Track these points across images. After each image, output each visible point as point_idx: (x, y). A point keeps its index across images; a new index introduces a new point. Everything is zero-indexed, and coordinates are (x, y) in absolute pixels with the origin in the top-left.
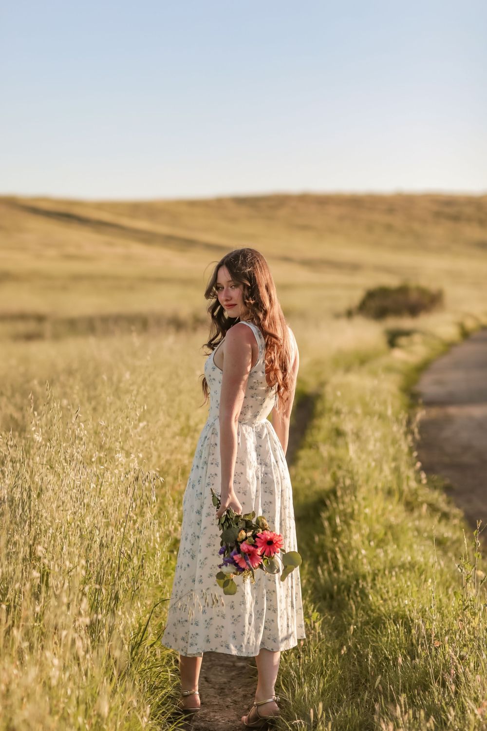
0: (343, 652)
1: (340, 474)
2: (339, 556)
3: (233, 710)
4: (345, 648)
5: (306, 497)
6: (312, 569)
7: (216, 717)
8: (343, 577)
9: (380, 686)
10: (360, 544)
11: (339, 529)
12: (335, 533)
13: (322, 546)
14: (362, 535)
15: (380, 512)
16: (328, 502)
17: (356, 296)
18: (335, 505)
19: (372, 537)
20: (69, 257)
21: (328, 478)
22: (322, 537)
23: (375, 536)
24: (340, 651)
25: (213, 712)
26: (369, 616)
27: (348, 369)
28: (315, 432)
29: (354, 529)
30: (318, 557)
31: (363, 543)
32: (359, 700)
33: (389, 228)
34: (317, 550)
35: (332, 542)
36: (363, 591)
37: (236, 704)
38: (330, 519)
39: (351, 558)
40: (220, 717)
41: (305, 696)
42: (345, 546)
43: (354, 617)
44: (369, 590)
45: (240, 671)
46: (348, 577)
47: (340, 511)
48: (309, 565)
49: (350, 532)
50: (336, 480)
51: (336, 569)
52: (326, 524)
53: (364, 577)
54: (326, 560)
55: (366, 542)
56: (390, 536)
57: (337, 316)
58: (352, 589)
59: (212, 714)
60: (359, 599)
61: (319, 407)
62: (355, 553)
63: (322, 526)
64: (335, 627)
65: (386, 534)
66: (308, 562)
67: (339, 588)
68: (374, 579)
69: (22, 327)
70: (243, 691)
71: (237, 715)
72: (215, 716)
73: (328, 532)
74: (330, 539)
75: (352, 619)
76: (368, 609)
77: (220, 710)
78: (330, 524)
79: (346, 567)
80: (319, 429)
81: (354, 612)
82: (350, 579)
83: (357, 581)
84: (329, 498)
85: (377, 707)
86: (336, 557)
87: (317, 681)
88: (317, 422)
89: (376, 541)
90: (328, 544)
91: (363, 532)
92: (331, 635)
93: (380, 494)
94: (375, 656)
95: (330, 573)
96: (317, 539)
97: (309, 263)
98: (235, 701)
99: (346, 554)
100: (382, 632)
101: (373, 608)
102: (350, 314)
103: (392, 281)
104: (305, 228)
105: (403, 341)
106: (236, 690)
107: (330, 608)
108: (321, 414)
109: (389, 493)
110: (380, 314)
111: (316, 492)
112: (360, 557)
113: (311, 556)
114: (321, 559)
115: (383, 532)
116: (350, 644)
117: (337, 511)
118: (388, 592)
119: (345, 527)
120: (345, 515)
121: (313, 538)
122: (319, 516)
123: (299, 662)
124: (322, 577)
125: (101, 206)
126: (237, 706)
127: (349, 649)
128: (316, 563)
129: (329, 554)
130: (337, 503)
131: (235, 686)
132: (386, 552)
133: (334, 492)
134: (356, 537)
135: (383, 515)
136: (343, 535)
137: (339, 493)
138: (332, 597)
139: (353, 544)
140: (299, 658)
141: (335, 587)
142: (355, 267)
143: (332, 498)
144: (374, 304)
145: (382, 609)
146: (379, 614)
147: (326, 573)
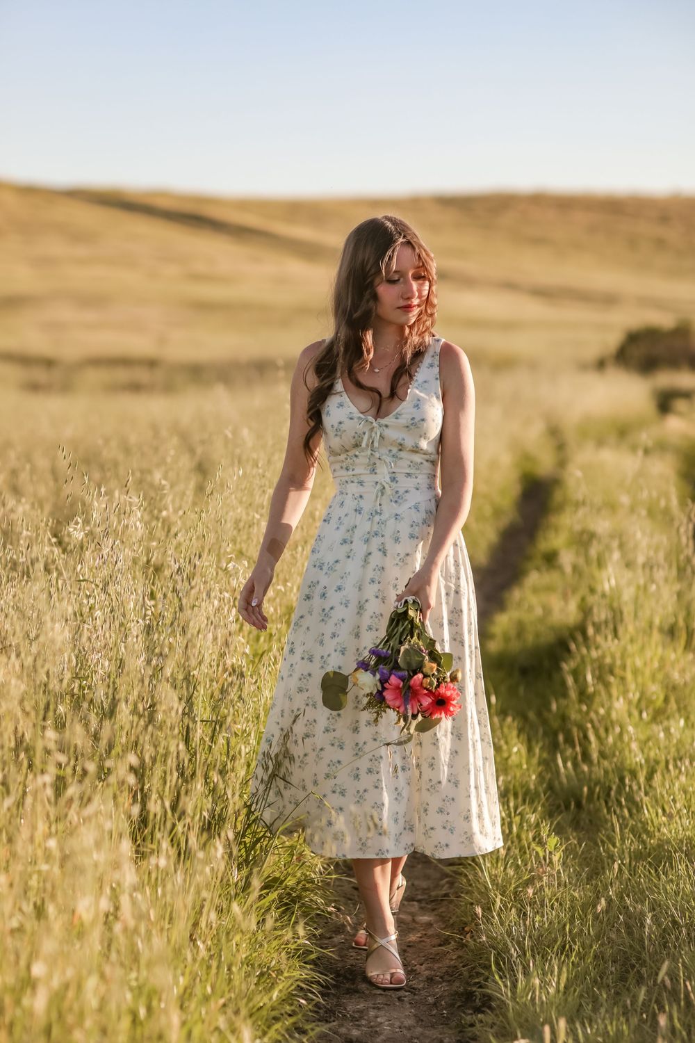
0: (599, 908)
1: (591, 600)
2: (592, 737)
3: (408, 1006)
4: (603, 901)
5: (537, 635)
6: (545, 755)
7: (379, 1020)
8: (599, 773)
9: (666, 978)
10: (626, 715)
11: (591, 690)
12: (584, 696)
13: (564, 718)
14: (630, 702)
15: (656, 664)
16: (573, 647)
17: (613, 340)
18: (584, 651)
19: (643, 704)
20: (197, 278)
21: (573, 606)
22: (563, 702)
23: (650, 702)
24: (595, 906)
25: (374, 1008)
26: (644, 842)
27: (600, 443)
28: (551, 535)
29: (614, 692)
30: (556, 735)
31: (630, 715)
32: (628, 1002)
33: (660, 244)
34: (555, 724)
35: (580, 711)
36: (630, 799)
37: (415, 994)
38: (576, 673)
39: (611, 740)
40: (385, 1018)
41: (534, 992)
42: (602, 719)
43: (618, 844)
44: (640, 796)
45: (424, 932)
46: (606, 772)
47: (593, 661)
48: (542, 749)
49: (610, 696)
50: (586, 610)
51: (586, 756)
52: (570, 681)
53: (634, 774)
54: (569, 740)
55: (636, 713)
56: (673, 705)
57: (583, 367)
58: (613, 793)
59: (372, 1013)
60: (626, 811)
61: (558, 496)
62: (618, 730)
63: (563, 683)
64: (585, 860)
65: (666, 700)
66: (540, 744)
67: (591, 791)
68: (650, 777)
69: (122, 375)
70: (426, 970)
71: (415, 1016)
72: (377, 1017)
73: (573, 694)
74: (577, 706)
75: (614, 846)
76: (641, 831)
77: (386, 1004)
78: (576, 681)
79: (602, 755)
80: (557, 530)
81: (618, 837)
82: (611, 776)
83: (622, 779)
84: (574, 640)
85: (663, 1021)
86: (586, 737)
87: (556, 968)
88: (553, 519)
89: (651, 710)
90: (574, 716)
91: (631, 695)
92: (579, 874)
93: (656, 636)
94: (656, 919)
95: (575, 765)
96: (554, 707)
97: (543, 293)
98: (413, 988)
99: (602, 731)
100: (665, 873)
101: (650, 828)
102: (601, 365)
103: (664, 320)
104: (538, 241)
105: (681, 405)
106: (415, 968)
107: (576, 824)
108: (560, 508)
109: (671, 632)
110: (648, 365)
111: (552, 628)
112: (626, 738)
113: (545, 734)
114: (561, 738)
115: (662, 697)
116: (611, 893)
117: (587, 660)
118: (674, 801)
119: (601, 687)
120: (601, 667)
121: (549, 704)
122: (559, 669)
123: (525, 924)
124: (562, 770)
125: (244, 205)
126: (416, 997)
127: (609, 901)
128: (554, 747)
129: (575, 731)
130: (588, 648)
131: (414, 959)
132: (667, 730)
133: (582, 629)
134: (619, 705)
135: (661, 668)
136: (597, 700)
137: (591, 631)
138: (579, 805)
139: (614, 715)
140: (525, 914)
141: (585, 789)
142: (609, 300)
143: (580, 638)
144: (637, 352)
145: (664, 830)
146: (659, 839)
147: (569, 764)
